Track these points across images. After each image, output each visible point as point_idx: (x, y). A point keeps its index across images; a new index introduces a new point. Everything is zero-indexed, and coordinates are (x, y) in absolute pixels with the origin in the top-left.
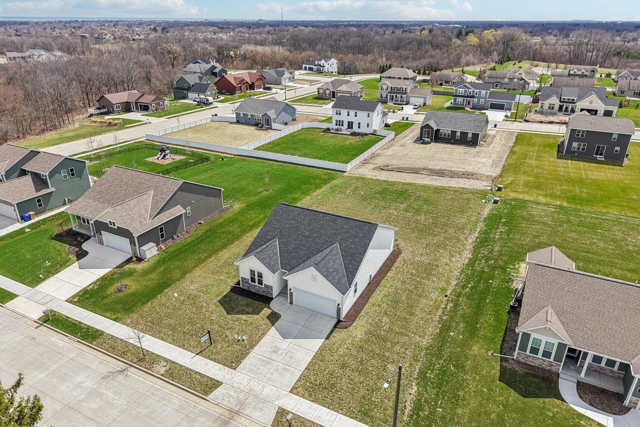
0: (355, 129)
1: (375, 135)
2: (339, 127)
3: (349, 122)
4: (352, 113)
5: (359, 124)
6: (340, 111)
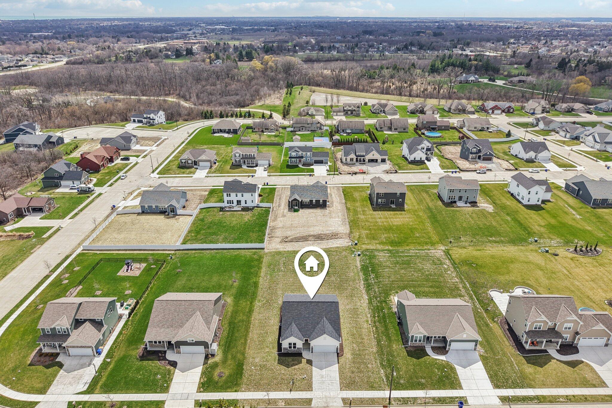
1: (259, 207)
2: (230, 205)
3: (237, 201)
4: (239, 195)
5: (246, 201)
6: (230, 194)
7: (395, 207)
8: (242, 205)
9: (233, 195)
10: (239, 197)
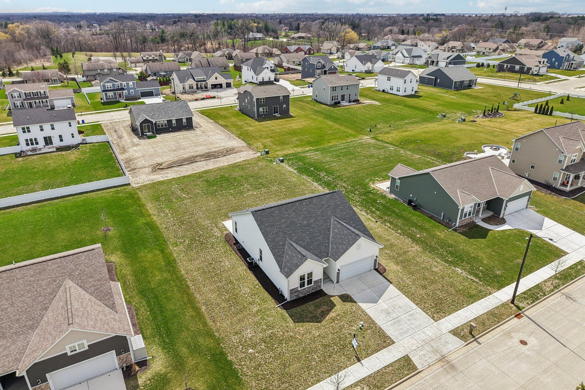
0: (57, 142)
1: (86, 143)
2: (33, 146)
3: (45, 138)
4: (47, 127)
5: (60, 136)
6: (28, 128)
7: (279, 116)
8: (54, 145)
9: (35, 129)
10: (47, 131)
